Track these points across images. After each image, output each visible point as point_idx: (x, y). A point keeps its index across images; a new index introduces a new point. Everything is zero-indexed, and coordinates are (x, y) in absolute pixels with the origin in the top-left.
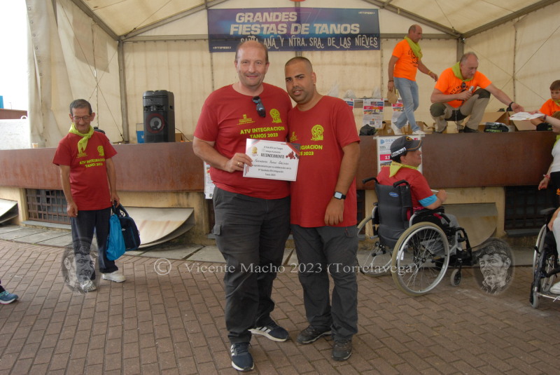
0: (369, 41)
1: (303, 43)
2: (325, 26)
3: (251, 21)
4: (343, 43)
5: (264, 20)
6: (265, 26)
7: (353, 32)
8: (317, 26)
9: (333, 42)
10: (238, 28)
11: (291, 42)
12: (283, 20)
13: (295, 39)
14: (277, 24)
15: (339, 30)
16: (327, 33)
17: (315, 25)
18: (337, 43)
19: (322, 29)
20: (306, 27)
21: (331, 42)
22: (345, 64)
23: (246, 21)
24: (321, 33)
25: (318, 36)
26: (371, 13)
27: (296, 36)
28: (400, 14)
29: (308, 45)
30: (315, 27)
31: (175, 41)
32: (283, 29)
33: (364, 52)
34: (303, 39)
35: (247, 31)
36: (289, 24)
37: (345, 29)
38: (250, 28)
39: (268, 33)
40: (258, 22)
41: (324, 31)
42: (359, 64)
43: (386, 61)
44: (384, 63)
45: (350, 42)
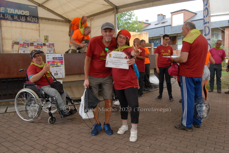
0: (34, 19)
1: (1, 16)
2: (12, 10)
4: (21, 19)
7: (26, 15)
8: (9, 9)
9: (17, 17)
15: (19, 13)
16: (14, 13)
17: (7, 9)
18: (19, 18)
19: (11, 11)
20: (3, 9)
22: (23, 28)
24: (11, 13)
25: (9, 14)
26: (34, 8)
28: (47, 10)
29: (4, 17)
33: (31, 24)
34: (1, 14)
37: (23, 13)
41: (12, 12)
42: (29, 29)
43: (41, 28)
44: (40, 29)
45: (25, 19)
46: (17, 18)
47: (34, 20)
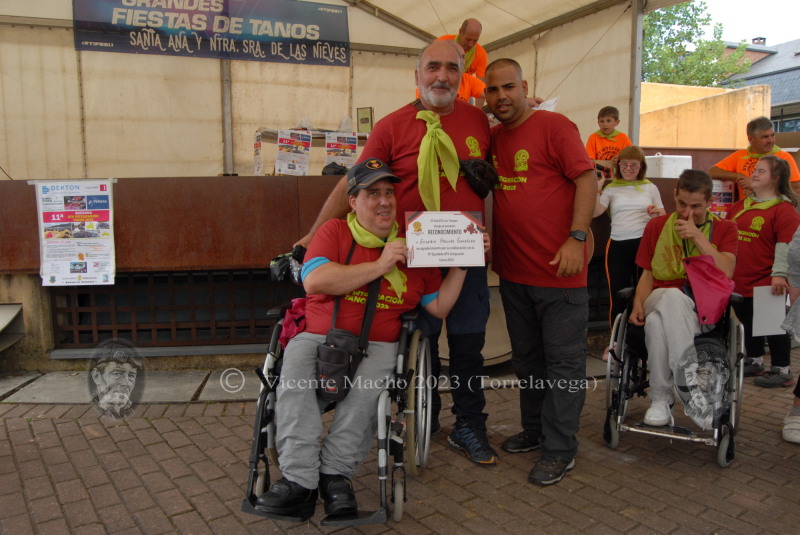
0: (334, 52)
1: (233, 47)
2: (267, 23)
3: (148, 6)
4: (294, 53)
5: (170, 6)
6: (171, 16)
7: (309, 37)
8: (255, 22)
9: (280, 49)
10: (125, 14)
11: (213, 45)
12: (201, 9)
13: (219, 39)
14: (191, 14)
15: (288, 32)
16: (271, 35)
17: (251, 21)
18: (286, 51)
19: (263, 28)
20: (237, 23)
21: (276, 50)
22: (297, 84)
23: (139, 5)
24: (260, 34)
25: (256, 38)
26: (336, 11)
27: (222, 35)
28: (379, 17)
29: (241, 51)
30: (252, 25)
31: (13, 25)
32: (200, 23)
33: (325, 69)
34: (232, 41)
35: (140, 21)
36: (211, 15)
37: (298, 31)
38: (147, 16)
39: (177, 27)
40: (159, 8)
41: (266, 32)
42: (319, 86)
43: (357, 82)
44: (354, 87)
45: (306, 51)
46: (281, 52)
47: (336, 53)
